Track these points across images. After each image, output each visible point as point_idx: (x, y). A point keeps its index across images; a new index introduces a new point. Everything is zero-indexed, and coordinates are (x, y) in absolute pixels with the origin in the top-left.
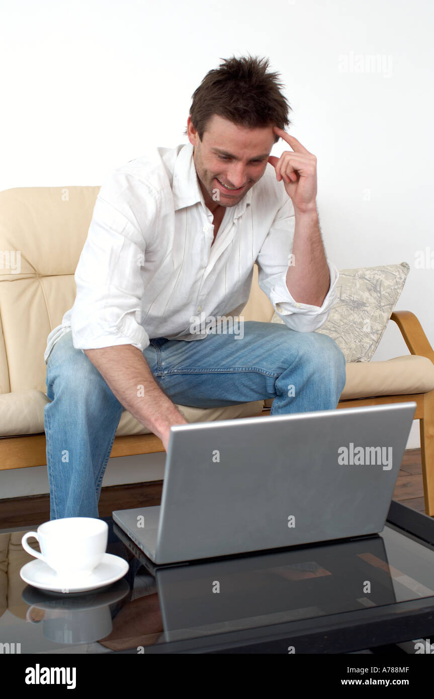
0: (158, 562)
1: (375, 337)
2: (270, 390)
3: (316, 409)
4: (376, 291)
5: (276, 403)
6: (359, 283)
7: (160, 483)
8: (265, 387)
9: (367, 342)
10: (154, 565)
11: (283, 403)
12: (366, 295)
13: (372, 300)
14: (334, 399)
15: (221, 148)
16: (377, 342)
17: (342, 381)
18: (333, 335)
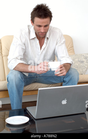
0: (36, 118)
1: (86, 69)
2: (62, 81)
3: (73, 85)
4: (86, 59)
5: (64, 84)
6: (82, 57)
7: (36, 101)
8: (61, 80)
9: (84, 70)
10: (35, 119)
11: (65, 84)
12: (84, 60)
13: (85, 61)
14: (77, 83)
15: (38, 24)
16: (86, 70)
17: (78, 79)
18: (77, 69)
